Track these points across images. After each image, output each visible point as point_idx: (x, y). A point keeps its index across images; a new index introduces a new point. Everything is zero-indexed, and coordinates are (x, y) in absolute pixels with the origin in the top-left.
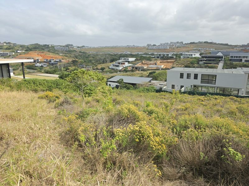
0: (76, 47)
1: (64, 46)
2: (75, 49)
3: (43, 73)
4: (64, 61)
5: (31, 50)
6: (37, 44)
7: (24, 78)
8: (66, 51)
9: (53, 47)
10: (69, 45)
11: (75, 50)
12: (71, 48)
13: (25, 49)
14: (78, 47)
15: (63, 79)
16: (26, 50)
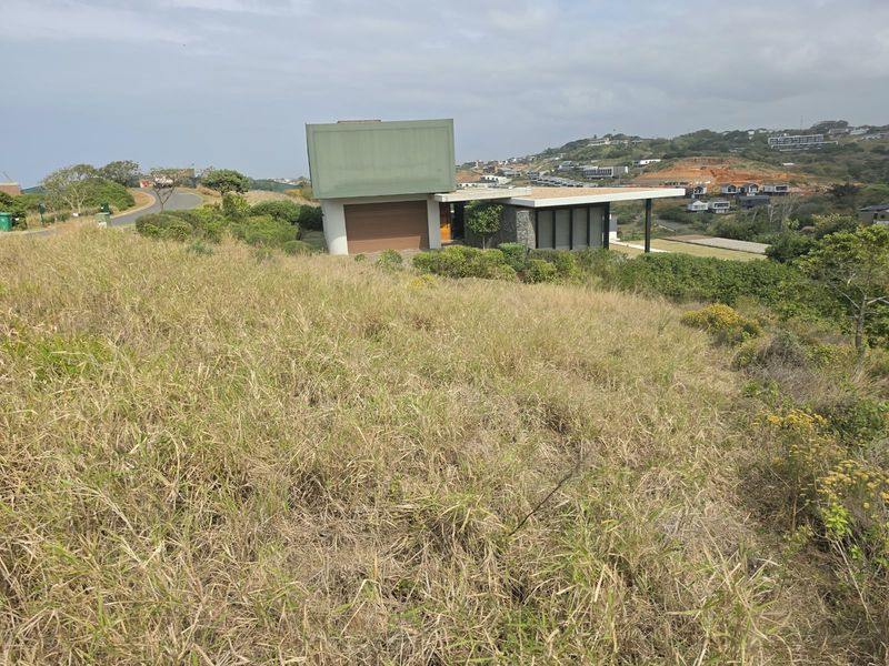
0: (862, 131)
1: (805, 132)
2: (855, 140)
3: (710, 235)
4: (798, 190)
5: (681, 156)
6: (706, 133)
7: (647, 249)
8: (813, 150)
9: (761, 138)
10: (831, 124)
11: (853, 145)
12: (836, 135)
13: (663, 154)
14: (873, 130)
15: (782, 261)
16: (665, 157)
